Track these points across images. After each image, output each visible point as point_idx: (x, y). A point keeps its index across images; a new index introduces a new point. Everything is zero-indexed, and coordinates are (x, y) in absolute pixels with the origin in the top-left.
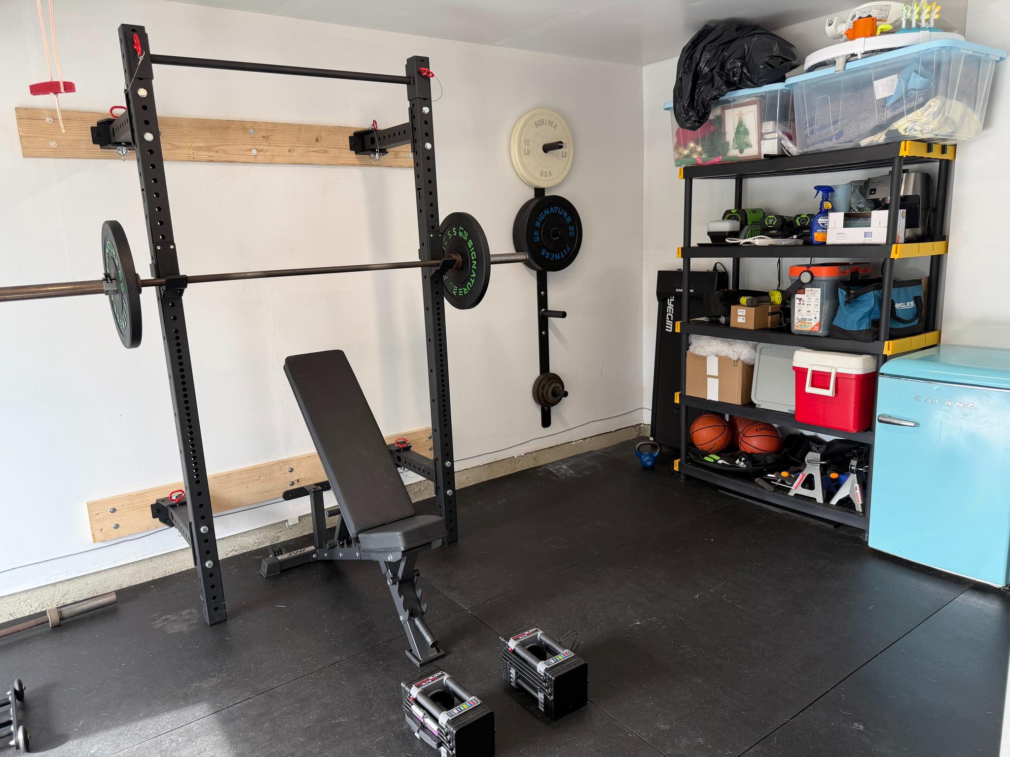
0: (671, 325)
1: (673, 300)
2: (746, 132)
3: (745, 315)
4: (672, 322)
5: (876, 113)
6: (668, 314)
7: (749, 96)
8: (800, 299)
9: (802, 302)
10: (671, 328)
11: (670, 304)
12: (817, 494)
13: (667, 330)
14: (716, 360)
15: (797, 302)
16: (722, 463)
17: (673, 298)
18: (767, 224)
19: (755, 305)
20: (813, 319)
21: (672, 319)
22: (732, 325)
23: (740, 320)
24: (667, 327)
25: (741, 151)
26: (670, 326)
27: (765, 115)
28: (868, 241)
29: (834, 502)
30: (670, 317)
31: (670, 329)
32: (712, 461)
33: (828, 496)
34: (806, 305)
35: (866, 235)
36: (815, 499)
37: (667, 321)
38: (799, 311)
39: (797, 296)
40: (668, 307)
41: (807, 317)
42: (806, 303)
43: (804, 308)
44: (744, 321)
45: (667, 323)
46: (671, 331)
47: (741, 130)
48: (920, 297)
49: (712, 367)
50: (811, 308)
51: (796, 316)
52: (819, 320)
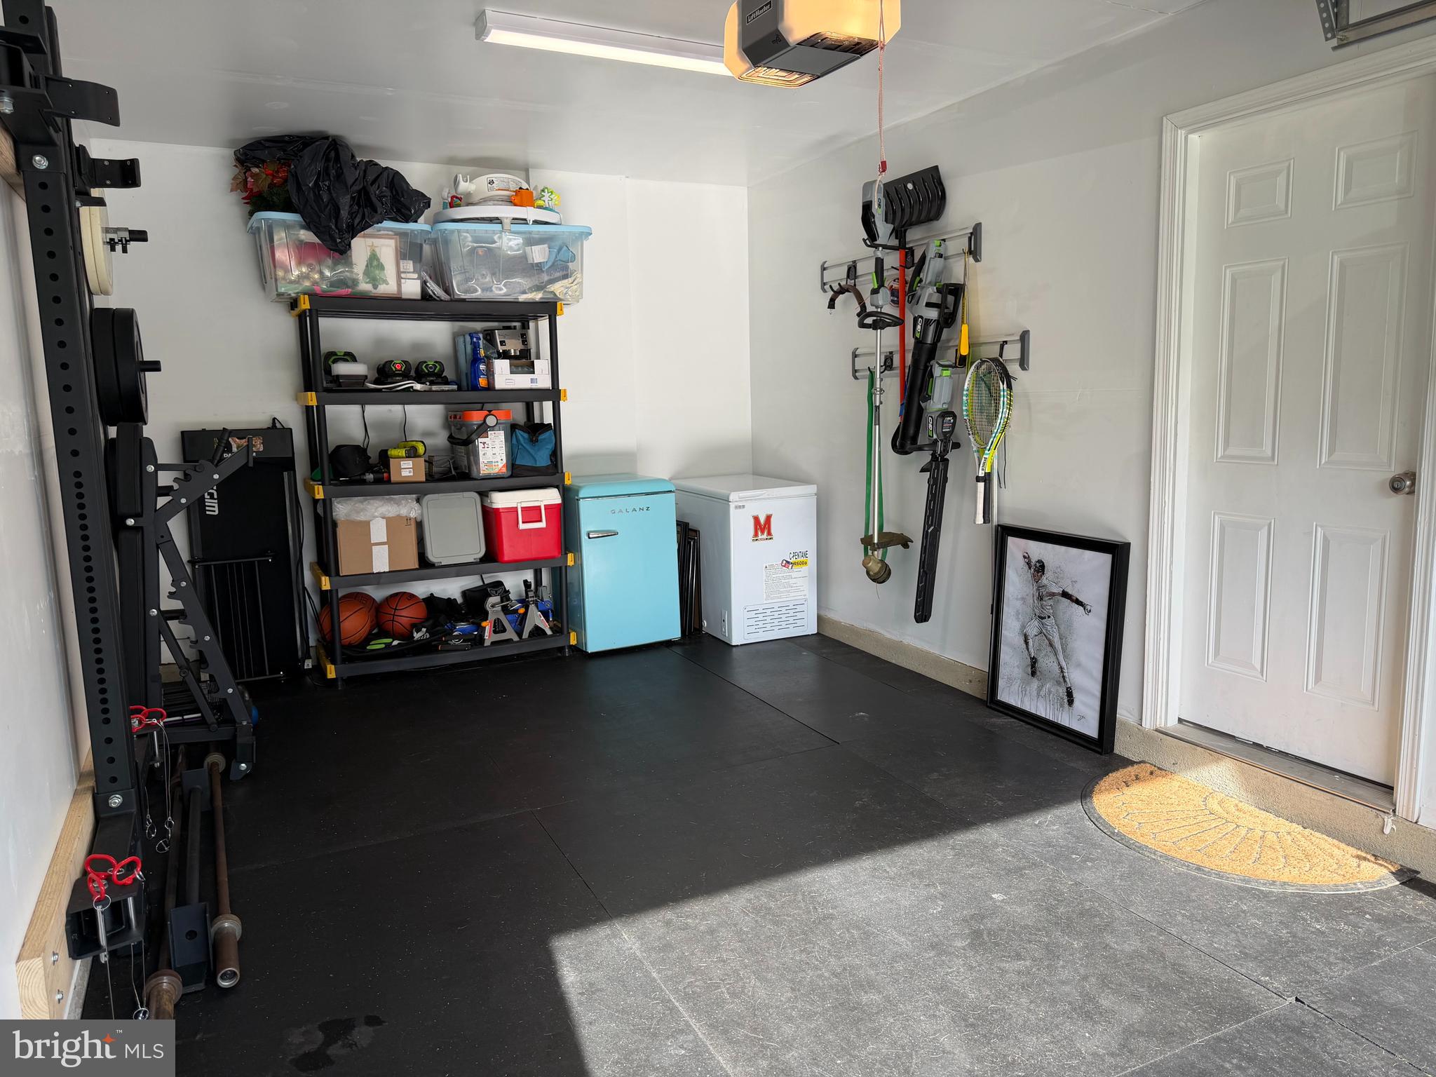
0: (216, 505)
2: (381, 267)
3: (411, 466)
4: (216, 501)
8: (484, 443)
9: (486, 446)
10: (216, 509)
12: (510, 634)
13: (208, 513)
14: (384, 522)
15: (481, 446)
16: (399, 644)
19: (412, 456)
20: (500, 461)
21: (216, 497)
22: (393, 479)
23: (405, 473)
24: (207, 508)
25: (375, 287)
26: (214, 507)
27: (401, 255)
28: (534, 386)
29: (525, 635)
30: (211, 496)
31: (215, 511)
32: (383, 646)
34: (490, 448)
35: (533, 381)
36: (510, 639)
37: (206, 500)
38: (484, 454)
39: (480, 440)
41: (493, 460)
42: (490, 447)
43: (489, 452)
44: (412, 474)
45: (207, 504)
46: (216, 513)
47: (374, 262)
49: (379, 532)
50: (496, 451)
51: (481, 460)
52: (505, 461)
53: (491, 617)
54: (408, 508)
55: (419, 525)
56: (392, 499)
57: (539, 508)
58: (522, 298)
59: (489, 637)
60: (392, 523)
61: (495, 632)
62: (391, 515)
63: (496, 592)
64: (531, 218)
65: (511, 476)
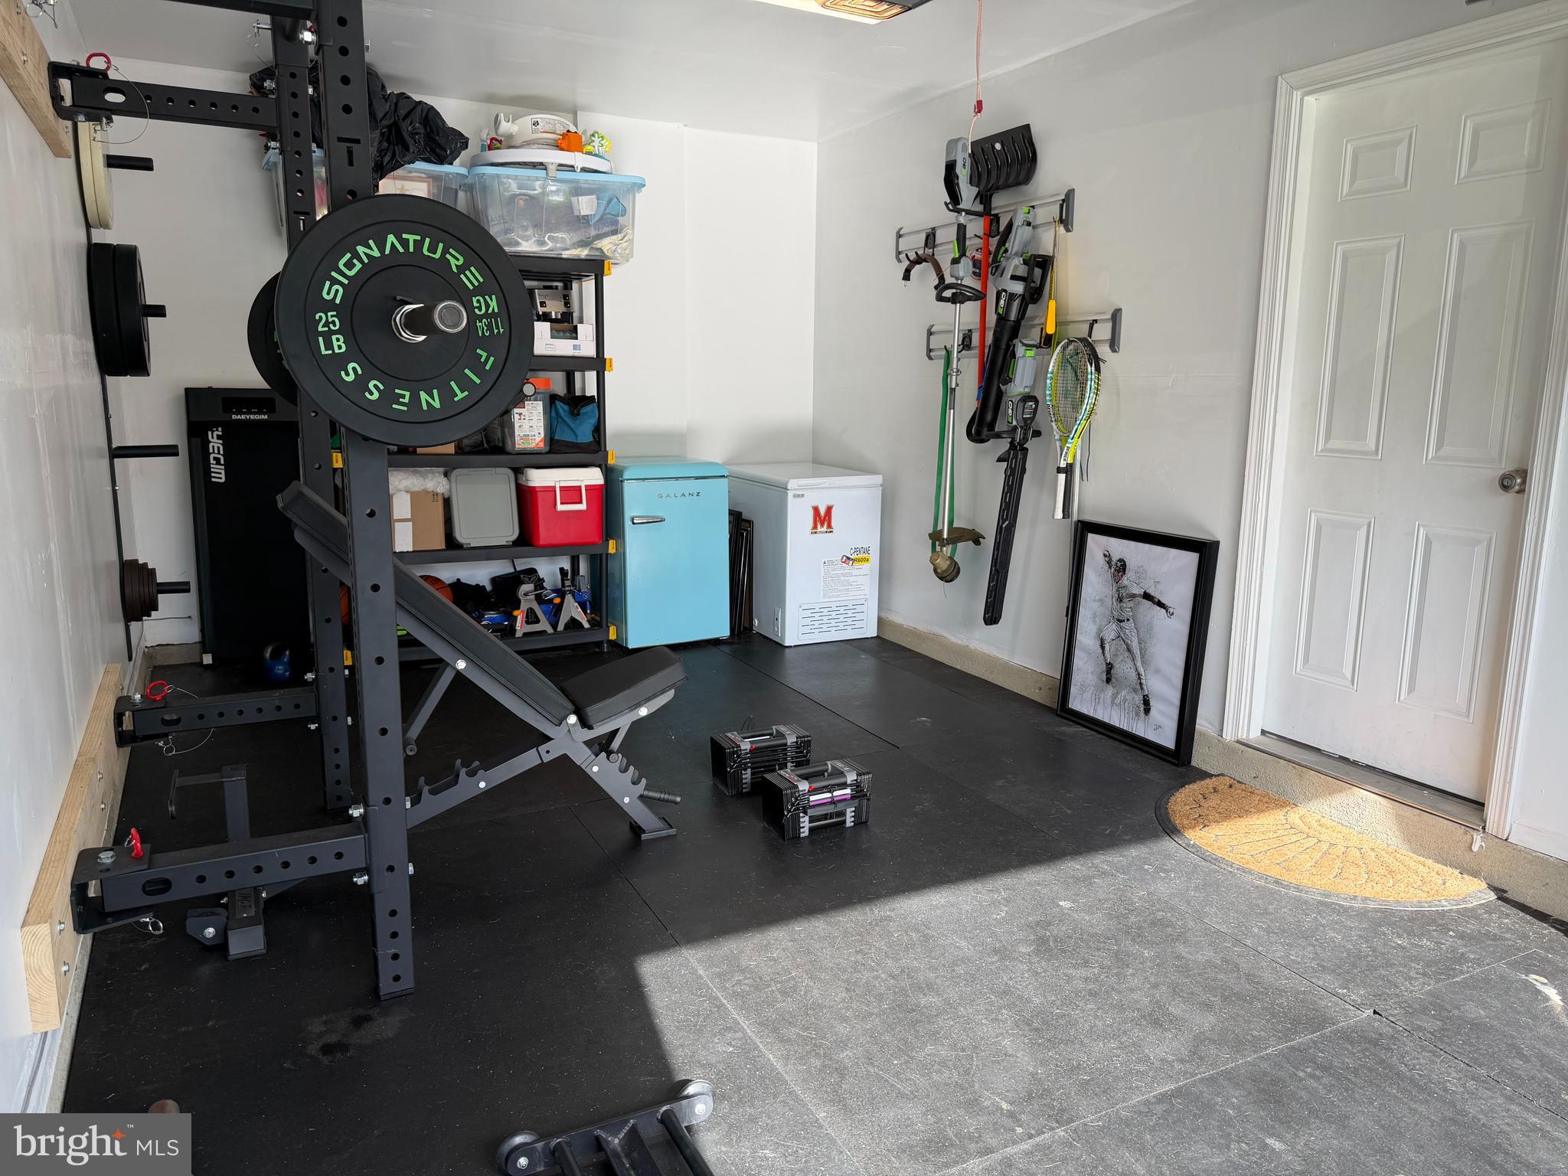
0: (223, 472)
1: (220, 433)
4: (223, 467)
6: (212, 456)
8: (520, 414)
9: (522, 417)
10: (223, 476)
11: (215, 440)
12: (544, 625)
13: (213, 480)
14: (408, 497)
15: (517, 417)
17: (220, 429)
20: (537, 435)
21: (222, 462)
24: (213, 475)
26: (220, 473)
28: (577, 353)
29: (561, 627)
30: (217, 460)
31: (221, 478)
35: (575, 347)
37: (212, 466)
38: (520, 427)
39: (516, 410)
40: (211, 445)
41: (530, 434)
42: (527, 418)
43: (526, 424)
45: (212, 470)
46: (223, 480)
49: (401, 507)
50: (534, 423)
51: (517, 433)
52: (542, 435)
53: (524, 606)
54: (435, 482)
55: (447, 503)
56: (418, 472)
57: (579, 488)
58: (566, 254)
59: (521, 627)
60: (417, 498)
61: (528, 623)
62: (416, 489)
63: (530, 579)
64: (579, 165)
65: (549, 452)
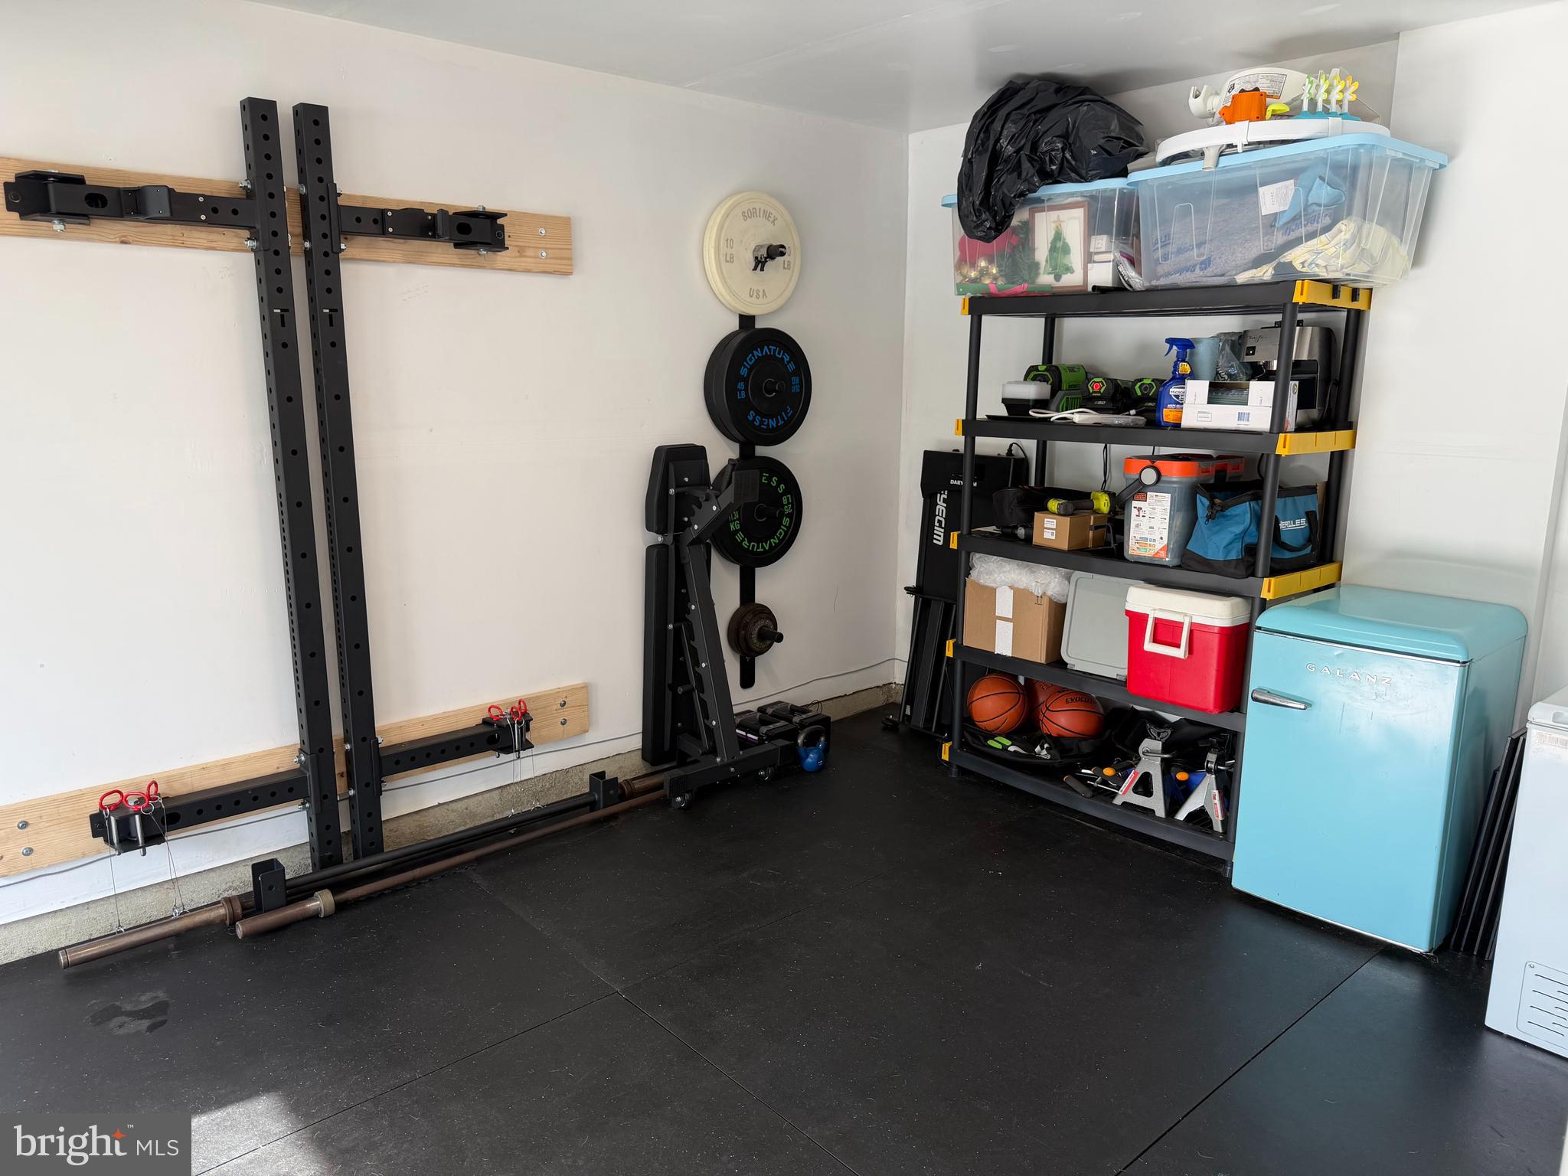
0: (942, 535)
1: (946, 497)
2: (1066, 250)
3: (1055, 527)
4: (943, 530)
5: (1261, 236)
6: (937, 518)
7: (1072, 194)
8: (1139, 509)
9: (1142, 514)
10: (941, 539)
11: (941, 503)
12: (1157, 803)
13: (935, 541)
14: (1011, 593)
15: (1134, 512)
16: (1015, 751)
17: (946, 492)
18: (1091, 391)
19: (1070, 513)
20: (1158, 539)
21: (943, 526)
22: (1036, 540)
23: (1048, 535)
24: (935, 536)
25: (1058, 278)
26: (940, 536)
27: (1094, 227)
28: (1243, 426)
29: (1181, 816)
30: (940, 522)
31: (940, 541)
32: (1000, 747)
33: (1173, 805)
34: (1147, 517)
35: (1241, 416)
36: (1153, 811)
37: (936, 528)
38: (1137, 526)
39: (1135, 503)
40: (938, 507)
41: (1149, 537)
42: (1147, 515)
43: (1145, 523)
44: (1053, 537)
45: (935, 532)
46: (941, 543)
47: (1059, 246)
48: (1315, 512)
49: (1004, 605)
50: (1155, 523)
51: (1132, 535)
52: (1165, 541)
53: (1141, 769)
58: (1242, 278)
59: (1126, 794)
60: (1021, 596)
62: (1021, 585)
63: (1159, 734)
65: (1179, 567)
